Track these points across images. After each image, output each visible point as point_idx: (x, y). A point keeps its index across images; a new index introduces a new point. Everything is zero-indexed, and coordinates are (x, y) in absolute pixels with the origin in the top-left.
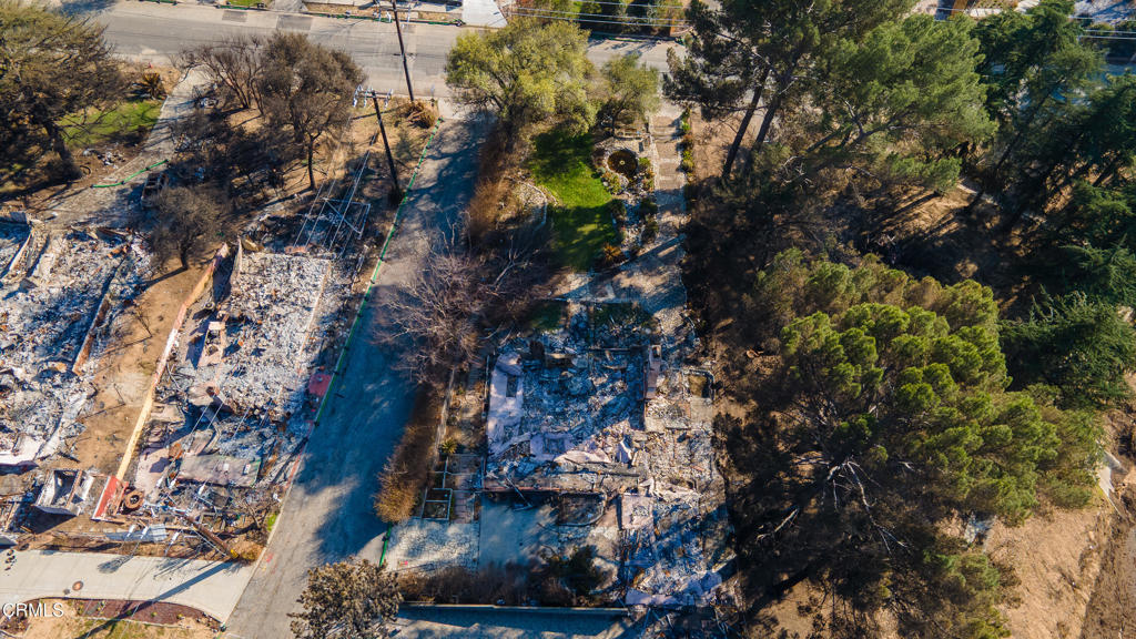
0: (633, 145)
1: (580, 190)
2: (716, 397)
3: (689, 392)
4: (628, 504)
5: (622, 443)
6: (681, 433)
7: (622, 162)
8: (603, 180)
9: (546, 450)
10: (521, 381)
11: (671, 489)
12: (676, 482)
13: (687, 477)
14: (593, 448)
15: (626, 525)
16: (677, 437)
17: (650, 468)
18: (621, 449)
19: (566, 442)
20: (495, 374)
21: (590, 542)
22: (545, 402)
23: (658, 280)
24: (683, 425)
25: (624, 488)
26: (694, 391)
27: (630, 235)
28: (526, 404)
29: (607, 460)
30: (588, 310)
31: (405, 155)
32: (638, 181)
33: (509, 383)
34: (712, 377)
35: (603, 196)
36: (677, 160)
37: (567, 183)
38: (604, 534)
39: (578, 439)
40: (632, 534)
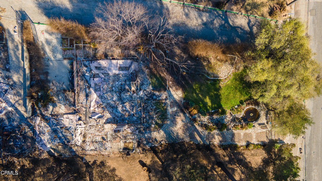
0: (263, 120)
1: (231, 94)
2: (123, 153)
3: (125, 142)
4: (74, 117)
5: (100, 114)
6: (106, 138)
7: (252, 115)
8: (238, 106)
9: (96, 84)
10: (126, 72)
11: (81, 133)
12: (84, 136)
13: (87, 139)
14: (97, 102)
15: (65, 116)
16: (104, 136)
17: (90, 126)
18: (97, 114)
19: (99, 92)
20: (129, 61)
21: (58, 105)
22: (117, 83)
23: (180, 132)
24: (109, 139)
25: (81, 115)
26: (126, 144)
27: (205, 119)
28: (115, 75)
29: (92, 109)
30: (163, 100)
31: (249, 8)
32: (240, 122)
33: (126, 67)
34: (132, 152)
35: (228, 106)
36: (254, 141)
37: (236, 88)
38: (61, 109)
39: (101, 97)
40: (62, 118)
